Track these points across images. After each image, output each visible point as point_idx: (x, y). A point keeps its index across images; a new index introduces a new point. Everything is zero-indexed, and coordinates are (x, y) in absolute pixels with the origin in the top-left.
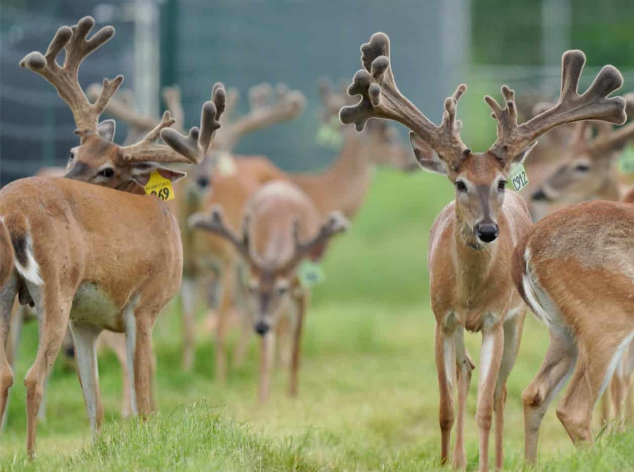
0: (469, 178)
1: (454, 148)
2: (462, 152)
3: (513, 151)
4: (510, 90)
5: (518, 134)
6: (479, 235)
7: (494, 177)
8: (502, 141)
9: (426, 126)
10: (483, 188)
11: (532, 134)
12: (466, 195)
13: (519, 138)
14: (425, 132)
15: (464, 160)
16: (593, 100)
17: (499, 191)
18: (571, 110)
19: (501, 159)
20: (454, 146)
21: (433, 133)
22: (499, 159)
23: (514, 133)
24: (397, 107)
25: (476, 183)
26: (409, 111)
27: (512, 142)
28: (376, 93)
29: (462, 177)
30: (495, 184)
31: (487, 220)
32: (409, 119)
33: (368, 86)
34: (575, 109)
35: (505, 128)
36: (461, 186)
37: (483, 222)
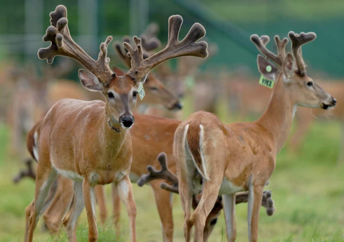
0: (115, 90)
1: (106, 73)
2: (111, 75)
3: (141, 75)
4: (138, 39)
5: (144, 64)
6: (123, 122)
7: (130, 89)
8: (135, 68)
9: (89, 61)
10: (124, 96)
11: (152, 64)
12: (114, 100)
13: (144, 67)
14: (89, 64)
15: (112, 80)
16: (188, 44)
17: (133, 98)
18: (175, 50)
19: (134, 79)
20: (106, 72)
21: (93, 65)
22: (133, 79)
23: (141, 64)
24: (72, 49)
25: (120, 93)
26: (79, 52)
27: (140, 69)
28: (60, 39)
29: (111, 90)
30: (131, 93)
31: (127, 113)
32: (79, 56)
33: (55, 36)
34: (177, 49)
35: (136, 61)
36: (111, 95)
37: (125, 115)
